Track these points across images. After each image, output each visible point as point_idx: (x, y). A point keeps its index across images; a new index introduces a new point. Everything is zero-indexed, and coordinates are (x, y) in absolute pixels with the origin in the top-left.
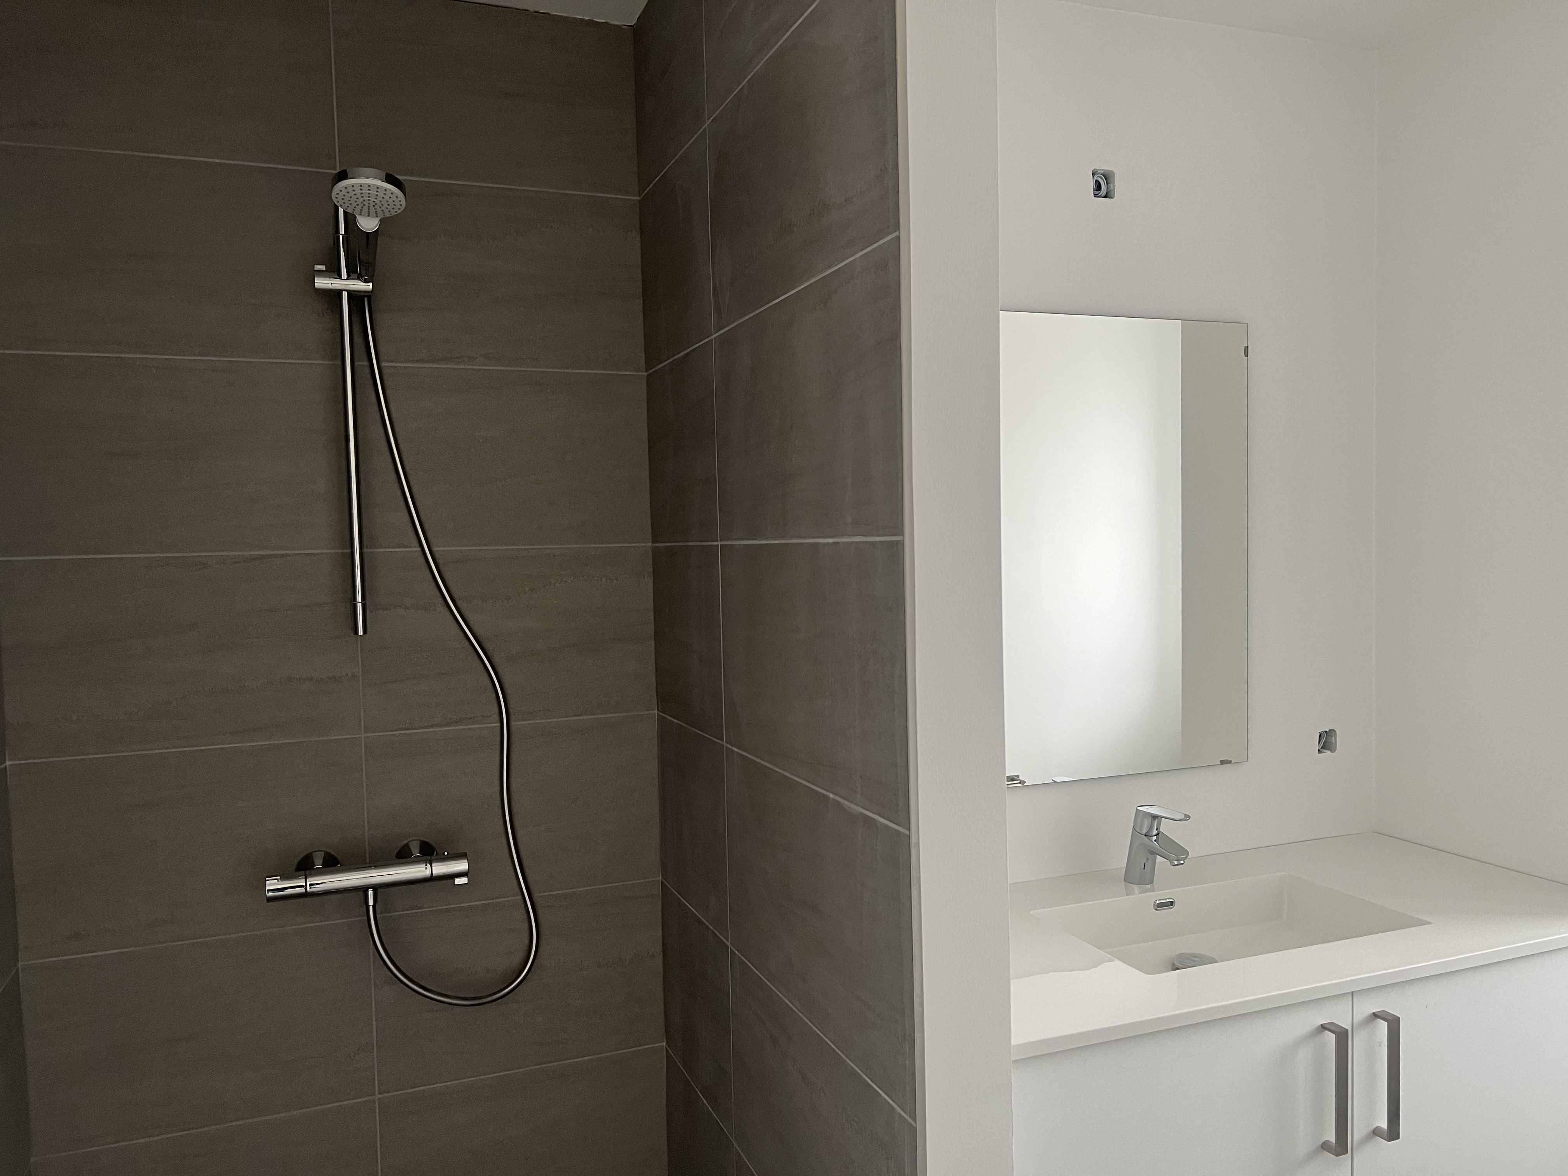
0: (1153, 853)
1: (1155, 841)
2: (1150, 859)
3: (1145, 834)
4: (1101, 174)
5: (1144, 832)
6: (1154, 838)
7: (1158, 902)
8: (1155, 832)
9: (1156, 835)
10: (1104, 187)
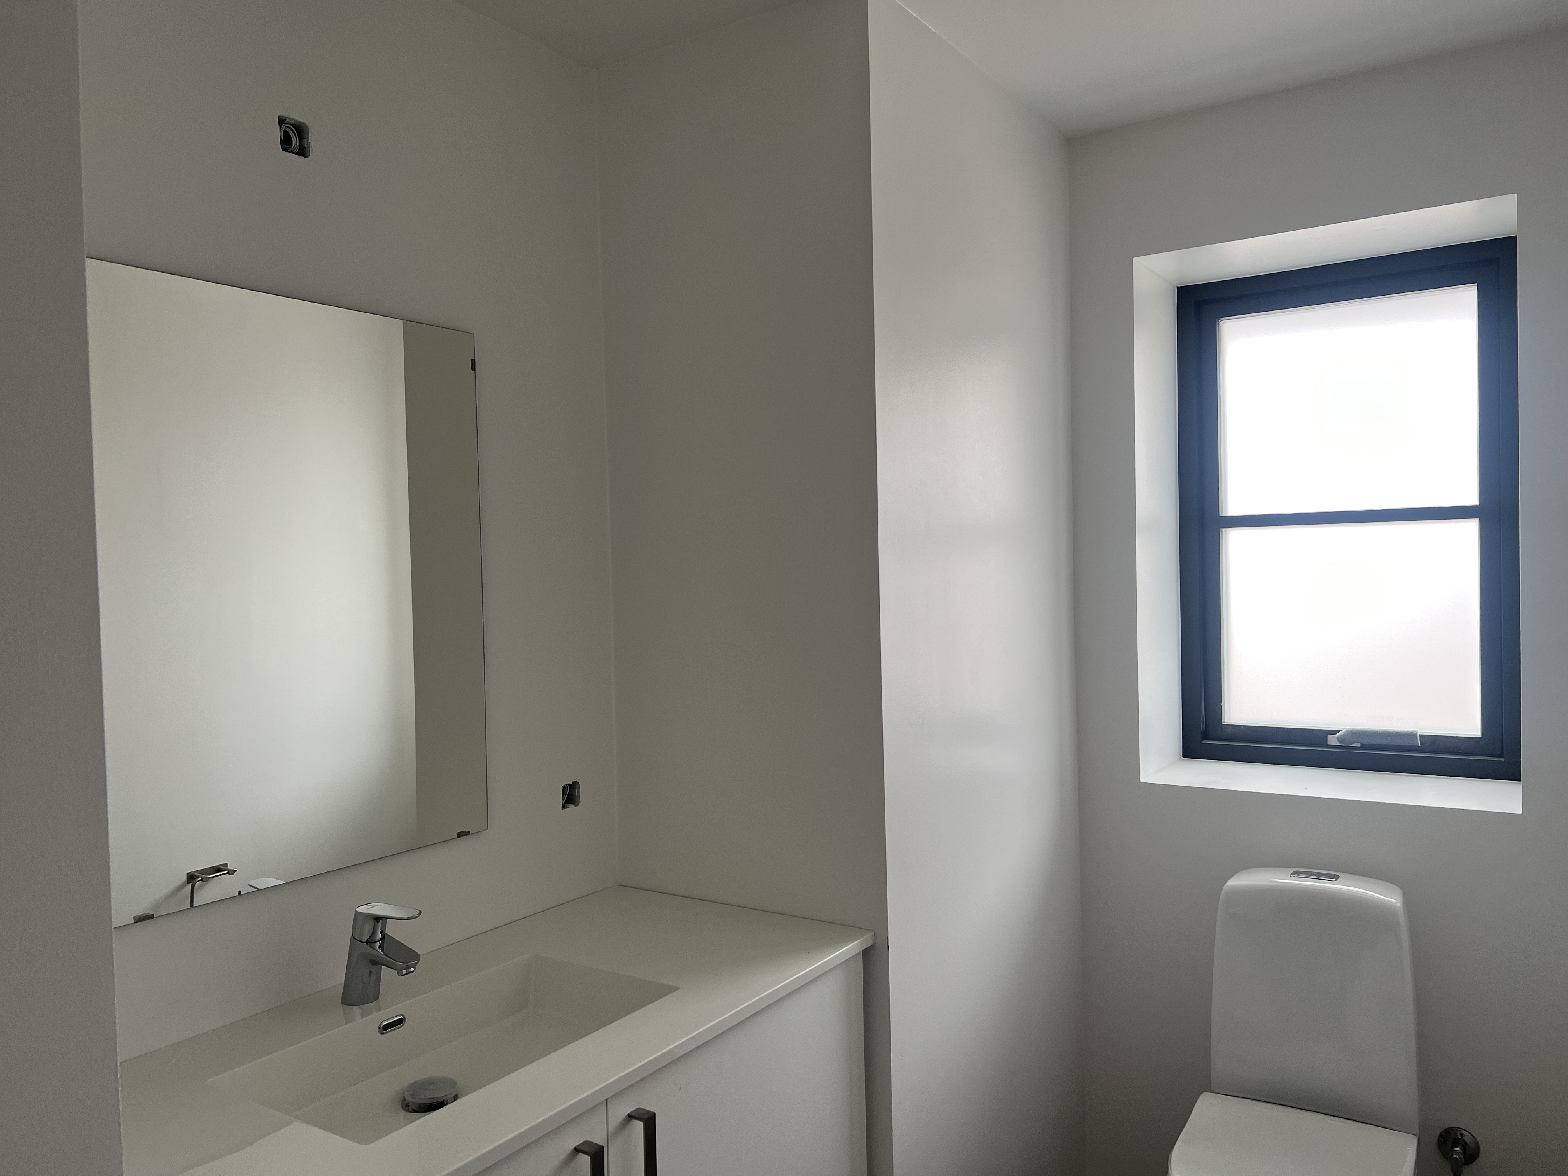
0: (376, 963)
1: (379, 947)
2: (374, 971)
3: (367, 941)
4: (291, 125)
5: (365, 938)
6: (379, 944)
7: (384, 1023)
8: (379, 936)
9: (381, 939)
10: (295, 142)
